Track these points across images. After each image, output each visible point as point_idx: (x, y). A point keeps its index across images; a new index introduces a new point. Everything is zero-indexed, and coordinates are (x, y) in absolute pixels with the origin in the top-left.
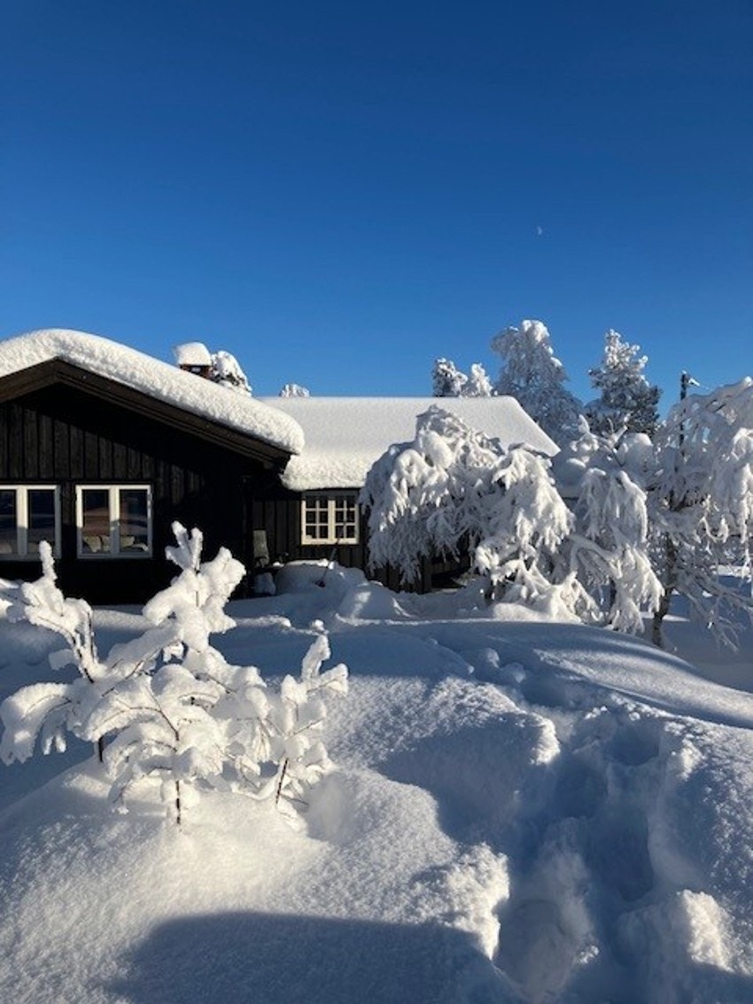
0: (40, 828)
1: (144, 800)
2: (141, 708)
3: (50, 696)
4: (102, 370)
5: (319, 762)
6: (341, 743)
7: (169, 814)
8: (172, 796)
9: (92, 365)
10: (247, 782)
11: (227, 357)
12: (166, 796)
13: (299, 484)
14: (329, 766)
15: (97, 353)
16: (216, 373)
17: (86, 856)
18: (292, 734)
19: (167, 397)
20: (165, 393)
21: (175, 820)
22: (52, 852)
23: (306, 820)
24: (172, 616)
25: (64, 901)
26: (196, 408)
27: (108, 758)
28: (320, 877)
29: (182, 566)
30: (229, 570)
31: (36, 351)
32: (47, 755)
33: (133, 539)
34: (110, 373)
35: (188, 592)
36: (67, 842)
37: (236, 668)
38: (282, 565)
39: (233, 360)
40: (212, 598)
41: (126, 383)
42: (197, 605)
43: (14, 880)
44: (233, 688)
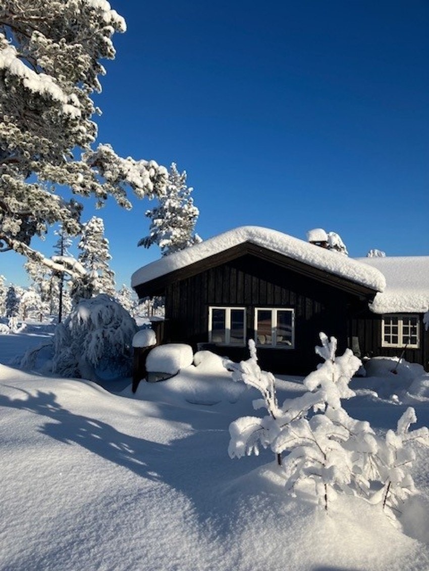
0: (248, 496)
1: (304, 491)
2: (304, 438)
3: (253, 424)
4: (270, 247)
5: (408, 487)
6: (420, 476)
7: (320, 503)
8: (322, 493)
9: (265, 244)
10: (361, 491)
11: (335, 235)
12: (319, 492)
13: (380, 310)
14: (414, 491)
15: (268, 238)
16: (328, 245)
17: (274, 518)
18: (393, 467)
19: (305, 260)
20: (303, 258)
21: (324, 507)
22: (256, 511)
23: (402, 522)
24: (319, 386)
25: (262, 539)
26: (320, 266)
27: (286, 464)
28: (414, 562)
29: (325, 358)
30: (351, 363)
31: (238, 238)
32: (249, 456)
33: (282, 338)
34: (274, 248)
35: (328, 373)
36: (263, 507)
37: (356, 421)
38: (369, 359)
39: (338, 237)
40: (342, 378)
41: (282, 253)
42: (333, 381)
43: (237, 523)
44: (356, 433)
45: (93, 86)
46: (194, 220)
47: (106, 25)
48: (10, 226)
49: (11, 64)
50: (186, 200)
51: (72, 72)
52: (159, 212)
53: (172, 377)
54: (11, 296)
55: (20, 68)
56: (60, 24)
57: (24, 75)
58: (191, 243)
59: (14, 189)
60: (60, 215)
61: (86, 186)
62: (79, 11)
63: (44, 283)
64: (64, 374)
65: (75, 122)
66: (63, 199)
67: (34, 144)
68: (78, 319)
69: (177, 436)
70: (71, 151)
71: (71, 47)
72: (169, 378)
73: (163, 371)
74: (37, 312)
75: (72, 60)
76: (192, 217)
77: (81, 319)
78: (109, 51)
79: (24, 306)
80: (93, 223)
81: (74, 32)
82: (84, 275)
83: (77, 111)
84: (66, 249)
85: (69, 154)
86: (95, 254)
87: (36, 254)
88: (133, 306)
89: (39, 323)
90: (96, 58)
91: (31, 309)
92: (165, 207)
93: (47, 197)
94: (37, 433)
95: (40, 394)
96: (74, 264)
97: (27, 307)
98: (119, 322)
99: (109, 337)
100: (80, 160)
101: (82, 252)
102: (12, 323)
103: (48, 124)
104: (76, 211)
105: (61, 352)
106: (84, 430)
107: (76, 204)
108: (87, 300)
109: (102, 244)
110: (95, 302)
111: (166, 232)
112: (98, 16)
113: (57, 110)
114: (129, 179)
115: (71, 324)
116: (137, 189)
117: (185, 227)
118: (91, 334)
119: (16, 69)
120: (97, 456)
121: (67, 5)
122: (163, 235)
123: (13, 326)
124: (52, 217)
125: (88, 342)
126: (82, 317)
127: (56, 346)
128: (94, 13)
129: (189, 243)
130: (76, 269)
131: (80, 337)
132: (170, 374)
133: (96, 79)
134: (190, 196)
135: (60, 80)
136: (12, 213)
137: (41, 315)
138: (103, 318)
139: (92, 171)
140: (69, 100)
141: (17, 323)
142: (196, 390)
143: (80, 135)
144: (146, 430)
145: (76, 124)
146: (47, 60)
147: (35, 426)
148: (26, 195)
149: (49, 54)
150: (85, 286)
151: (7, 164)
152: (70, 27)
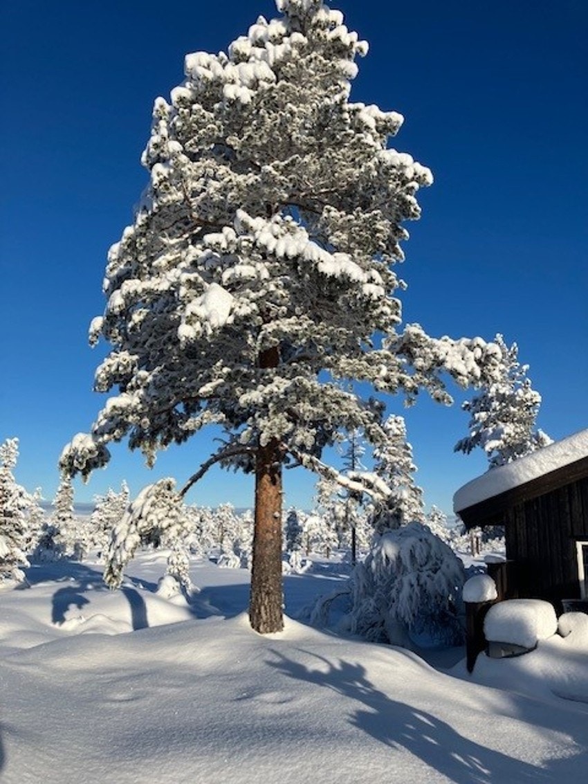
45: (394, 255)
46: (533, 410)
47: (409, 182)
48: (303, 438)
49: (304, 249)
50: (520, 382)
51: (369, 244)
52: (482, 402)
53: (527, 652)
54: (291, 523)
55: (314, 251)
56: (354, 192)
57: (319, 259)
58: (532, 443)
59: (308, 392)
60: (361, 420)
61: (392, 380)
62: (375, 173)
63: (338, 508)
64: (367, 636)
65: (376, 304)
66: (360, 397)
67: (329, 336)
68: (382, 558)
69: (553, 754)
70: (370, 338)
71: (367, 215)
72: (524, 653)
73: (511, 641)
74: (322, 544)
75: (369, 230)
76: (531, 406)
77: (386, 556)
78: (413, 210)
79: (306, 536)
80: (390, 423)
81: (369, 197)
82: (389, 496)
83: (379, 290)
84: (358, 459)
85: (368, 342)
86: (395, 464)
87: (330, 470)
88: (449, 537)
89: (326, 560)
90: (398, 221)
91: (316, 540)
92: (490, 395)
93: (344, 398)
94: (348, 725)
95: (344, 664)
96: (375, 482)
97: (311, 538)
98: (439, 562)
99: (426, 584)
100: (382, 348)
101: (378, 463)
102: (294, 559)
103: (346, 310)
104: (377, 413)
105: (361, 604)
106: (411, 727)
107: (377, 403)
108: (393, 531)
109: (404, 450)
110: (404, 534)
111: (494, 430)
112: (399, 173)
113: (356, 293)
114: (448, 365)
115: (374, 564)
116: (460, 377)
117: (520, 421)
118: (401, 580)
119: (310, 253)
120: (437, 773)
121: (363, 170)
122: (489, 434)
123: (296, 564)
124: (352, 423)
125: (399, 591)
126: (388, 556)
127: (355, 594)
128: (394, 171)
129: (529, 443)
130: (378, 489)
131: (386, 583)
132: (525, 648)
133: (398, 246)
134: (525, 378)
135: (356, 255)
136: (305, 422)
137: (328, 548)
138: (416, 556)
139: (398, 360)
140: (369, 277)
141: (301, 560)
142: (569, 676)
143: (383, 318)
144: (502, 737)
145: (379, 306)
146: (340, 236)
147: (344, 713)
148: (321, 399)
149: (342, 229)
150: (391, 511)
151: (297, 362)
152: (363, 193)
